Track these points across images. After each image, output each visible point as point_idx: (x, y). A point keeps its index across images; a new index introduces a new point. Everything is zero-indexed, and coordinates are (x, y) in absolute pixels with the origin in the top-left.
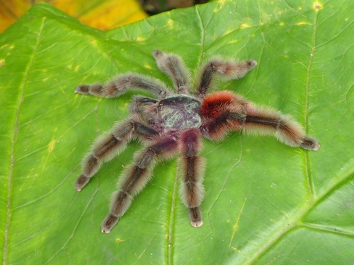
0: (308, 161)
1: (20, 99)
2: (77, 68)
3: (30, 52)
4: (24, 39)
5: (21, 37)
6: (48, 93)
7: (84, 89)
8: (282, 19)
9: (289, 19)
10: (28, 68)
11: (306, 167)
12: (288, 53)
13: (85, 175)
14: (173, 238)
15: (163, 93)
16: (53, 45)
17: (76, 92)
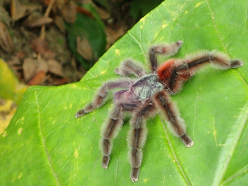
0: (241, 74)
1: (43, 141)
2: (71, 106)
3: (36, 114)
4: (29, 110)
5: (26, 110)
6: (59, 128)
7: (81, 113)
8: (185, 9)
9: (189, 7)
10: (39, 123)
11: (241, 78)
12: (198, 25)
13: (106, 155)
14: (179, 160)
15: (131, 83)
16: (49, 103)
17: (76, 117)
